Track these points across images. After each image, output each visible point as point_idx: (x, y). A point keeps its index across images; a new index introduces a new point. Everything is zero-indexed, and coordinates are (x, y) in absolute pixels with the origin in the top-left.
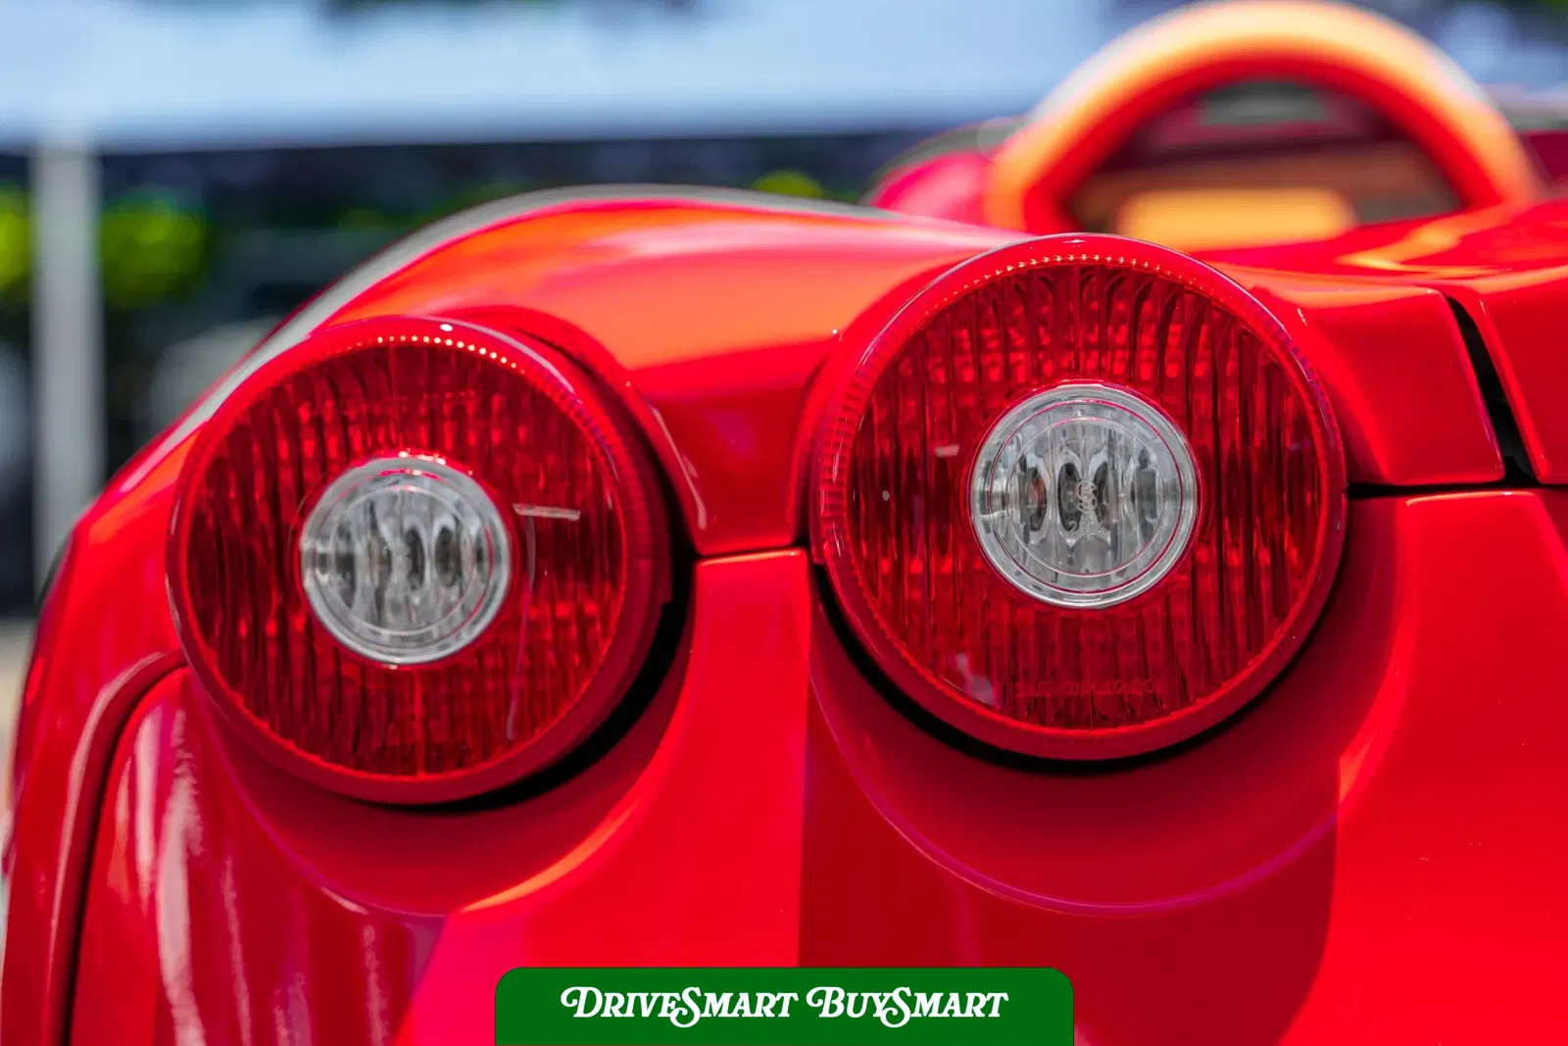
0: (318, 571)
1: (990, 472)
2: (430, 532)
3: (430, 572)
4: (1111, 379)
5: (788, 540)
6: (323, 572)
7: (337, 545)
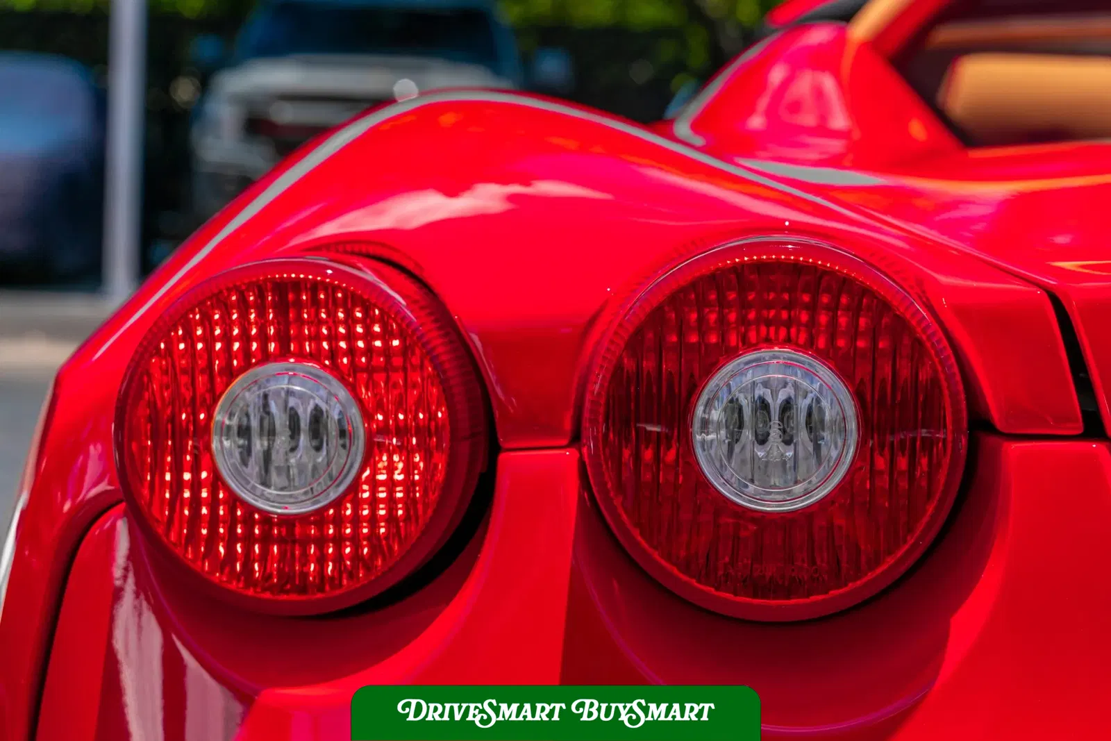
0: (223, 439)
1: (709, 404)
2: (305, 410)
3: (304, 439)
4: (798, 347)
5: (565, 442)
6: (227, 439)
7: (240, 419)
